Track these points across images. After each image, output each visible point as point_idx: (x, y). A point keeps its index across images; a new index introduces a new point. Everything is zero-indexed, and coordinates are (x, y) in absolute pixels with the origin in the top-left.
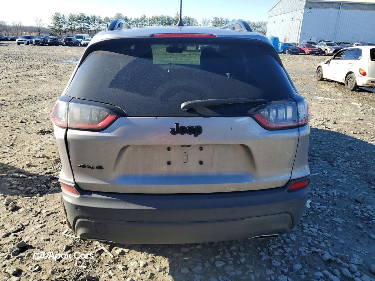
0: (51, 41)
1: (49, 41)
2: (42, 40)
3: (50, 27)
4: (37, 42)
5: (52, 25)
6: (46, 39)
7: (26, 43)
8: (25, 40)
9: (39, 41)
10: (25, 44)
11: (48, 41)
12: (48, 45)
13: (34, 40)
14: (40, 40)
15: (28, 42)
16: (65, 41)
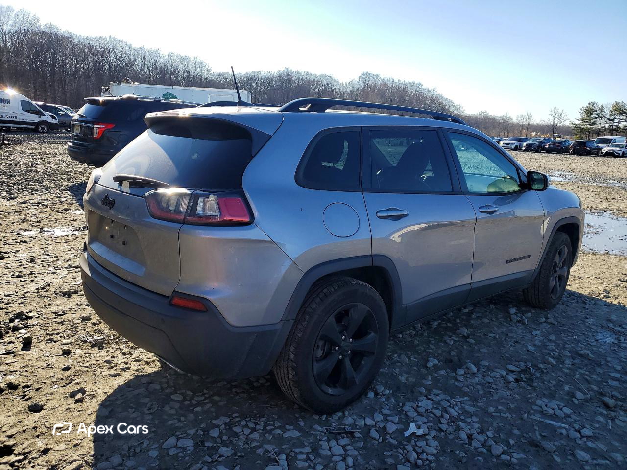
0: (551, 146)
1: (547, 147)
2: (538, 144)
3: (574, 126)
4: (529, 146)
5: (577, 122)
6: (544, 143)
7: (513, 148)
8: (512, 144)
9: (531, 145)
10: (511, 149)
11: (546, 145)
12: (545, 152)
13: (525, 144)
14: (534, 144)
15: (517, 146)
16: (574, 147)
